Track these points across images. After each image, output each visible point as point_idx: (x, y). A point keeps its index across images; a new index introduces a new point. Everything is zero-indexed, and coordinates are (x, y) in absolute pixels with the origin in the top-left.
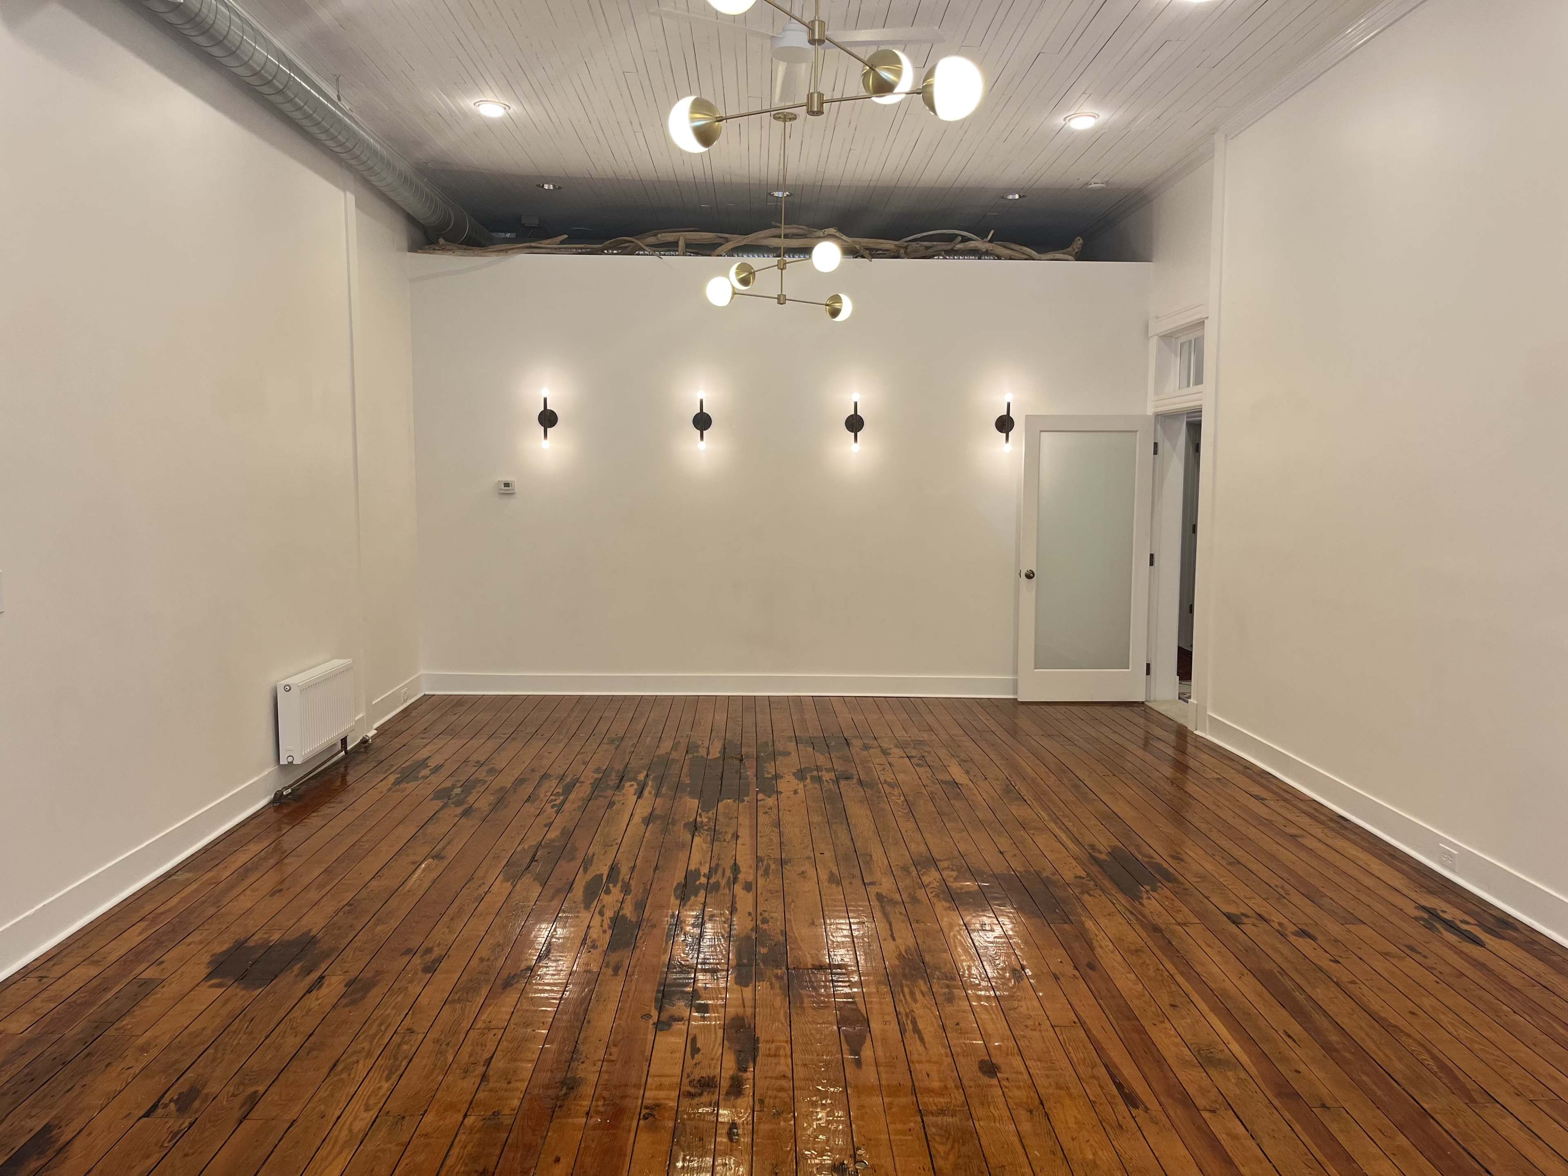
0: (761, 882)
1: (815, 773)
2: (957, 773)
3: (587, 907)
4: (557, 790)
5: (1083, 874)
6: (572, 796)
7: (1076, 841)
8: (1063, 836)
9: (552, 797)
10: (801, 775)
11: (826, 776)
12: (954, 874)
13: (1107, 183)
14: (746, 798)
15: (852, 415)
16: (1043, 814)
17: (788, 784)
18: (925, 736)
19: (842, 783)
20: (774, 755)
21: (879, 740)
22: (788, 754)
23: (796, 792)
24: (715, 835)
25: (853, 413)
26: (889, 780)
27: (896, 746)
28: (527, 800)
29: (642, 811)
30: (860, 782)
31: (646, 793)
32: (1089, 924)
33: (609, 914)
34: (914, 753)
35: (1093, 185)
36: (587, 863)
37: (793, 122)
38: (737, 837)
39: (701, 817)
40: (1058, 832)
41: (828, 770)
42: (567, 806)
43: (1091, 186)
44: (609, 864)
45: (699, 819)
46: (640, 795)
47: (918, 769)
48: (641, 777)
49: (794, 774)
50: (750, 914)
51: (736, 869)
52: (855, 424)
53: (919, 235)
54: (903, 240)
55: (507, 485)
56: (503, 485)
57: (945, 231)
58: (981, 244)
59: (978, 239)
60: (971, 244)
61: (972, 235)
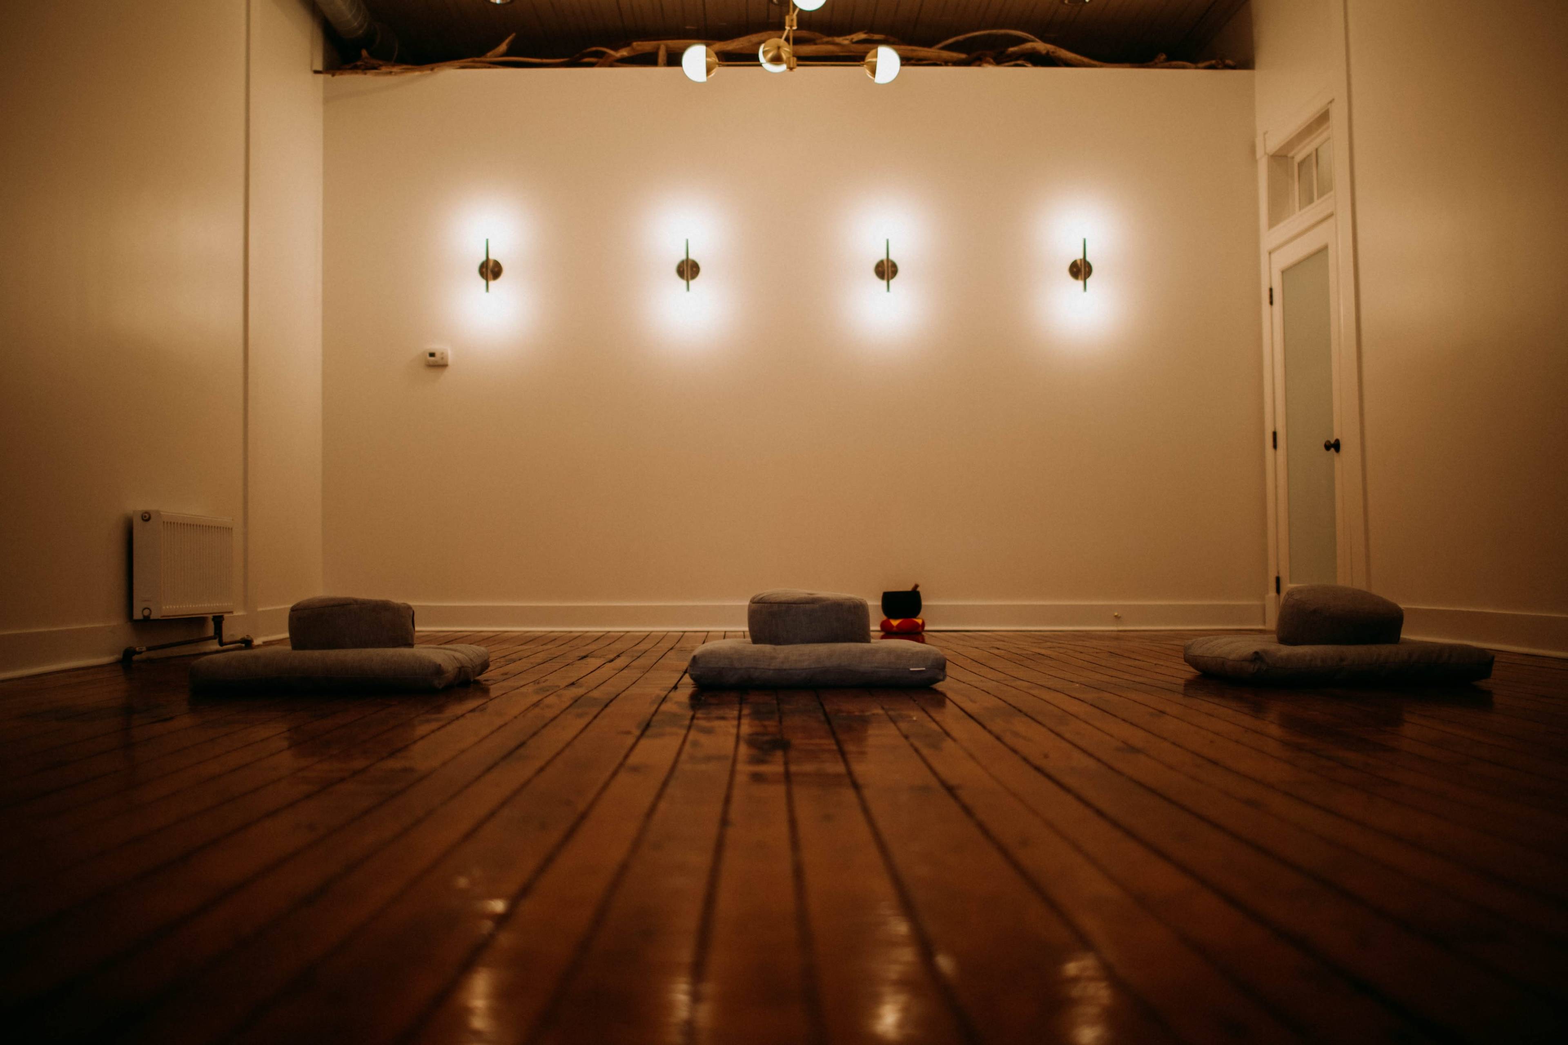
53: (960, 38)
54: (941, 45)
55: (432, 355)
56: (428, 355)
57: (994, 31)
58: (1041, 46)
59: (1037, 40)
60: (1028, 45)
61: (1029, 36)
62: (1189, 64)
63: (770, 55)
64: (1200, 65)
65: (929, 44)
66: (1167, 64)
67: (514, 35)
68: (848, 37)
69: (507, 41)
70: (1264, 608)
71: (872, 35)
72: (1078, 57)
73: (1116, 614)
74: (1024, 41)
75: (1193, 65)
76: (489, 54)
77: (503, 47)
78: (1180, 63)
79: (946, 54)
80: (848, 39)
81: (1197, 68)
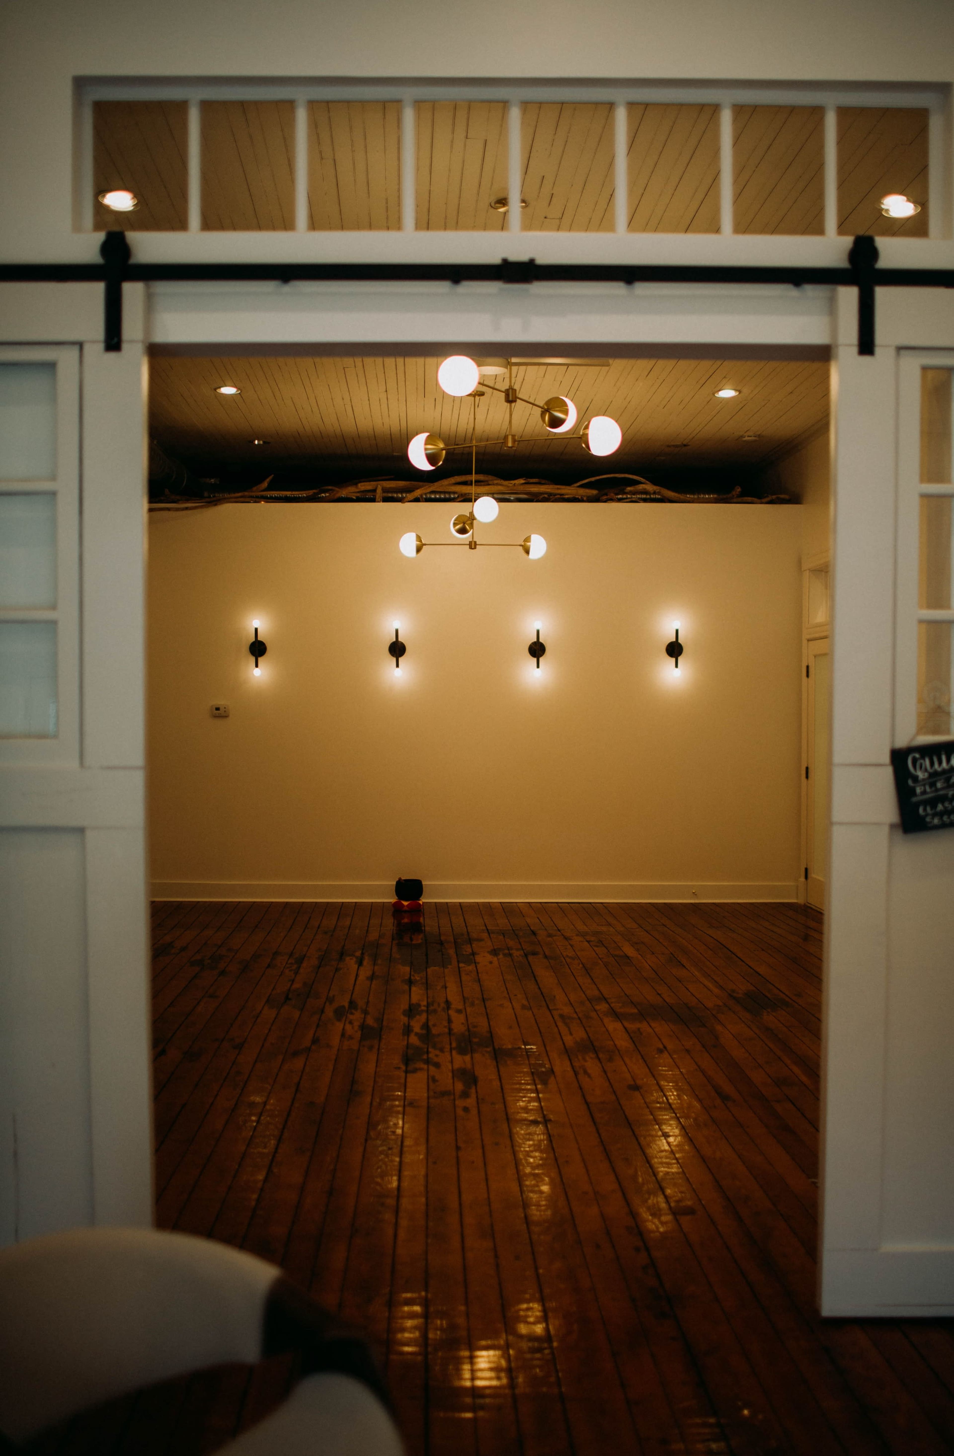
0: (469, 1010)
1: (506, 951)
2: (629, 950)
3: (339, 1020)
4: (290, 961)
5: (721, 1004)
6: (304, 965)
7: (721, 988)
8: (710, 986)
9: (287, 966)
10: (495, 952)
11: (516, 953)
12: (620, 1005)
13: (759, 436)
14: (449, 966)
15: (535, 642)
16: (697, 973)
17: (484, 959)
18: (604, 929)
19: (531, 958)
20: (470, 941)
21: (562, 931)
22: (481, 940)
23: (491, 963)
24: (427, 985)
25: (536, 640)
26: (570, 955)
27: (577, 935)
28: (267, 968)
29: (365, 972)
30: (546, 957)
31: (365, 963)
32: (719, 1028)
33: (356, 1024)
34: (592, 939)
35: (746, 438)
36: (330, 1000)
37: (482, 397)
38: (446, 988)
39: (414, 976)
40: (706, 982)
41: (517, 950)
42: (301, 970)
43: (744, 439)
44: (348, 1000)
45: (412, 977)
46: (360, 963)
47: (595, 948)
48: (358, 954)
49: (488, 952)
50: (463, 1024)
51: (448, 1003)
52: (537, 650)
53: (593, 479)
54: (578, 484)
55: (218, 709)
56: (215, 709)
57: (617, 475)
58: (649, 487)
59: (647, 482)
60: (641, 487)
61: (642, 479)
62: (755, 500)
63: (458, 527)
64: (764, 500)
65: (569, 483)
66: (740, 500)
67: (273, 475)
68: (512, 482)
69: (268, 480)
70: (797, 887)
71: (529, 480)
72: (676, 495)
73: (694, 891)
74: (639, 483)
75: (759, 501)
76: (254, 489)
77: (265, 484)
78: (749, 499)
79: (582, 492)
80: (512, 484)
81: (761, 503)
